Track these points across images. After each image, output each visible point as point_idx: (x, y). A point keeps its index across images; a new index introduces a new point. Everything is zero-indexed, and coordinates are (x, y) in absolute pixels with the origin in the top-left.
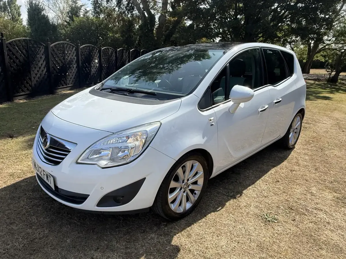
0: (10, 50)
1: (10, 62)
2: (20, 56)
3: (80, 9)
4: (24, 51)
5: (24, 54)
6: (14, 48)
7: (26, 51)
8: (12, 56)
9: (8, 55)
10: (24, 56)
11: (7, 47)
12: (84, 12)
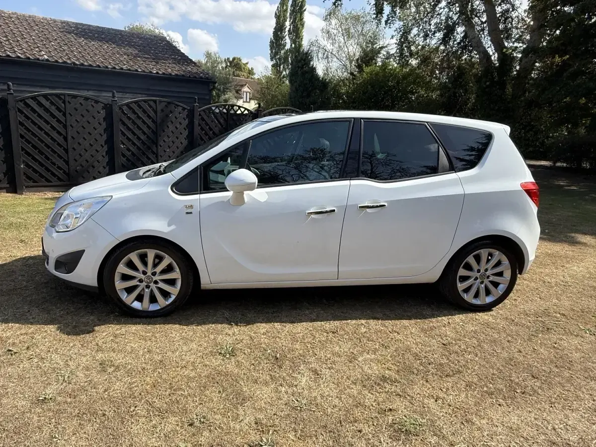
0: (203, 119)
1: (200, 134)
2: (216, 126)
3: (379, 53)
4: (222, 121)
5: (221, 124)
6: (208, 117)
7: (225, 120)
8: (204, 125)
9: (199, 125)
10: (220, 127)
11: (200, 115)
12: (384, 57)
